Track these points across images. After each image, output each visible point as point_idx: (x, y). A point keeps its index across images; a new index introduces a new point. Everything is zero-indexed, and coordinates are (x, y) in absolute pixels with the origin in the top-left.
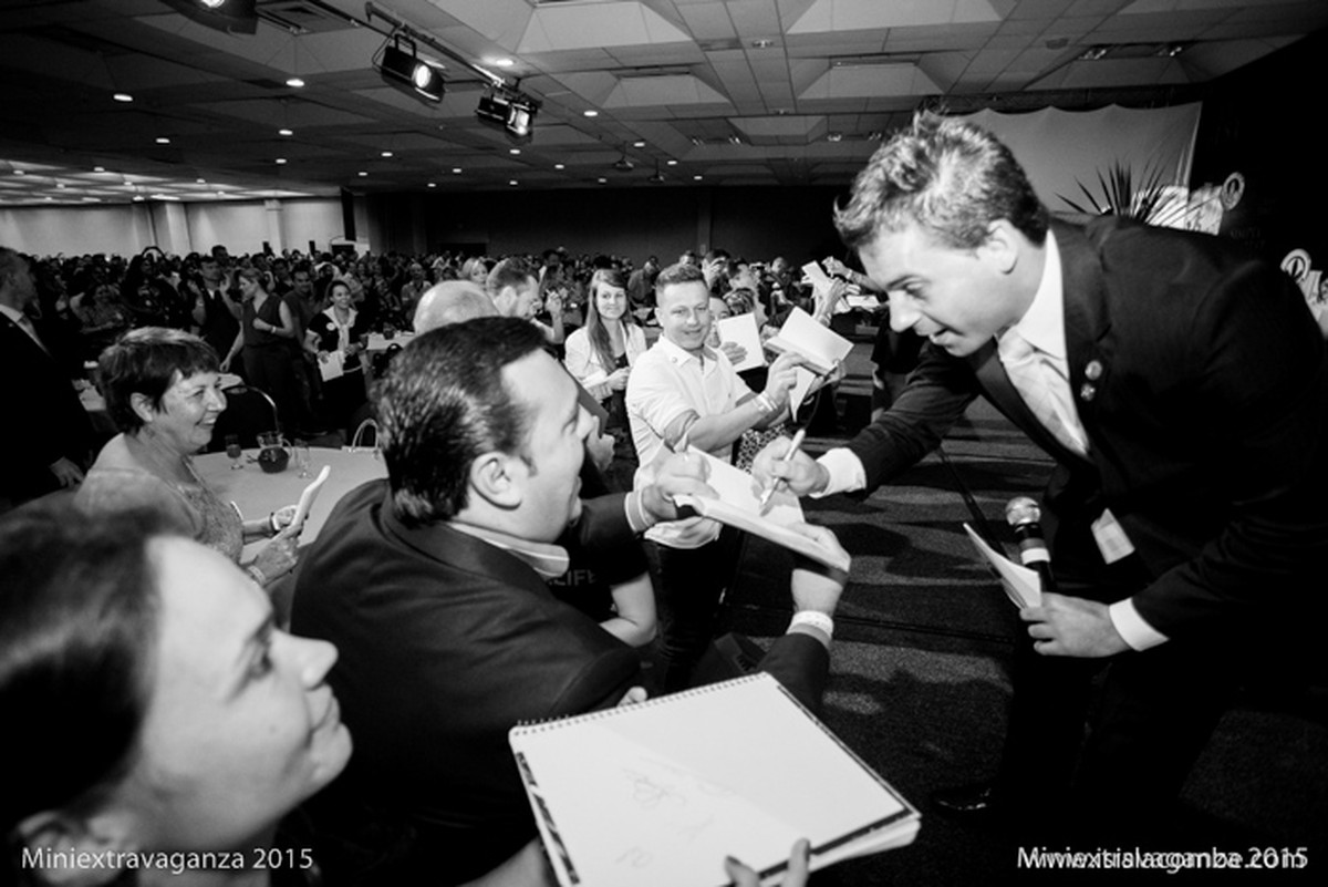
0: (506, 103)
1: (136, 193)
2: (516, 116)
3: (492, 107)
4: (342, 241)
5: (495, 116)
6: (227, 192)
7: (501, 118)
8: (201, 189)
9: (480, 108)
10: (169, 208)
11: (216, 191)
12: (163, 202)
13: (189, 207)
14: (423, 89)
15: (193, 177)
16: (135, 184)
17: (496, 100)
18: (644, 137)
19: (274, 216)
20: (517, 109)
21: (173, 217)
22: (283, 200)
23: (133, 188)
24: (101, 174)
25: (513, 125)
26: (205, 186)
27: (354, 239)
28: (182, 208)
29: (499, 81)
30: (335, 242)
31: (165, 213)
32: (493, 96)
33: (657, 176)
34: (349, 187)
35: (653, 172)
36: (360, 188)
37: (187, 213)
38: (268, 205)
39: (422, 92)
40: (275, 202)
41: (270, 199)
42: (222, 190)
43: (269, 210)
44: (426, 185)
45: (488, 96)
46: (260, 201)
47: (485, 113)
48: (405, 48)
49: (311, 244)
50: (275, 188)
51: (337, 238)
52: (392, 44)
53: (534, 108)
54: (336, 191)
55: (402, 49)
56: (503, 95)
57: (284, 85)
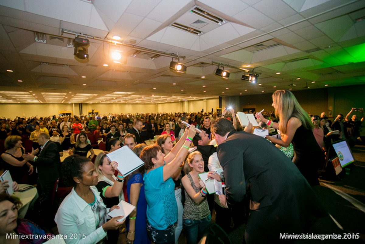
0: (248, 76)
2: (252, 78)
3: (245, 77)
4: (218, 108)
5: (246, 79)
7: (247, 79)
8: (191, 98)
9: (242, 78)
10: (185, 102)
11: (193, 98)
12: (184, 101)
13: (189, 101)
14: (225, 77)
15: (189, 96)
16: (179, 98)
17: (246, 75)
18: (300, 77)
19: (205, 103)
20: (252, 77)
21: (186, 104)
22: (207, 99)
23: (179, 99)
24: (173, 97)
25: (251, 81)
26: (192, 98)
27: (222, 108)
28: (188, 102)
29: (247, 71)
31: (184, 103)
32: (245, 74)
34: (221, 96)
36: (223, 96)
37: (189, 103)
38: (204, 100)
40: (205, 100)
41: (204, 99)
42: (195, 98)
43: (204, 102)
44: (240, 94)
45: (244, 75)
46: (202, 100)
47: (243, 79)
48: (221, 68)
49: (212, 109)
50: (205, 97)
51: (218, 107)
52: (218, 68)
53: (257, 76)
54: (218, 97)
55: (220, 68)
56: (249, 74)
57: (201, 78)
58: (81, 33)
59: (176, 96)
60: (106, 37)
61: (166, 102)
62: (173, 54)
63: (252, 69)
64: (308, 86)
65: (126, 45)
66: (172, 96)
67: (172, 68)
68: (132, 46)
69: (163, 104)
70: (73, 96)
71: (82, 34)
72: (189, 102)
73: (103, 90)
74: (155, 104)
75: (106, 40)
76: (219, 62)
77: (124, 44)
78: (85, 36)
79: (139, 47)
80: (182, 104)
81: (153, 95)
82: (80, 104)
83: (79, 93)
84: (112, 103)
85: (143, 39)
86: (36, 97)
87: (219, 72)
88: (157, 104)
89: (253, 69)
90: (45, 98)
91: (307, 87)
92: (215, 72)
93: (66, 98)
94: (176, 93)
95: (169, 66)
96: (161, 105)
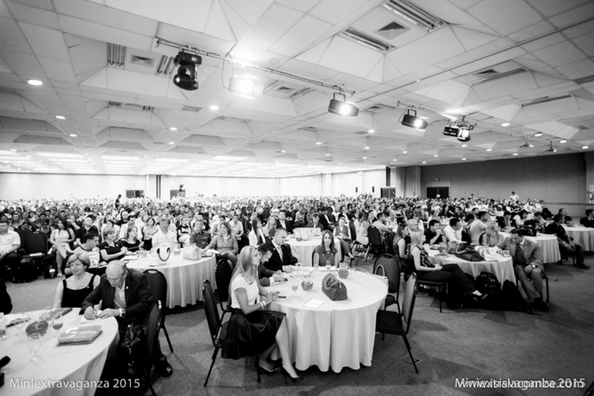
0: (457, 127)
1: (319, 172)
2: (462, 132)
4: (385, 187)
5: (452, 134)
6: (346, 170)
7: (455, 134)
8: (338, 169)
9: (445, 131)
10: (327, 176)
12: (325, 174)
14: (419, 128)
15: (336, 165)
16: (319, 169)
17: (452, 127)
19: (360, 178)
20: (463, 129)
21: (328, 178)
22: (364, 171)
24: (310, 166)
27: (390, 186)
28: (331, 175)
29: (454, 119)
30: (383, 187)
32: (450, 126)
33: (551, 150)
34: (389, 166)
35: (549, 148)
36: (392, 166)
37: (332, 177)
38: (359, 173)
39: (419, 130)
40: (362, 172)
41: (360, 171)
43: (359, 175)
44: (422, 163)
45: (447, 126)
46: (356, 172)
47: (447, 133)
48: (412, 114)
49: (373, 188)
50: (362, 167)
51: (383, 185)
52: (407, 113)
53: (472, 128)
54: (384, 167)
55: (410, 114)
56: (456, 124)
57: (367, 133)
58: (187, 47)
59: (314, 165)
60: (228, 53)
61: (296, 175)
62: (336, 86)
63: (462, 117)
64: (553, 148)
65: (260, 68)
66: (307, 165)
67: (332, 110)
68: (271, 71)
69: (289, 179)
70: (149, 162)
71: (190, 47)
72: (333, 175)
73: (199, 153)
74: (276, 178)
75: (228, 58)
76: (409, 103)
77: (256, 67)
78: (194, 50)
79: (281, 72)
80: (321, 178)
81: (277, 163)
82: (157, 176)
83: (161, 157)
84: (208, 175)
85: (290, 58)
86: (93, 163)
87: (408, 120)
88: (280, 178)
89: (464, 117)
90: (106, 165)
91: (553, 150)
92: (401, 120)
93: (138, 165)
94: (316, 159)
95: (328, 108)
96: (286, 179)
